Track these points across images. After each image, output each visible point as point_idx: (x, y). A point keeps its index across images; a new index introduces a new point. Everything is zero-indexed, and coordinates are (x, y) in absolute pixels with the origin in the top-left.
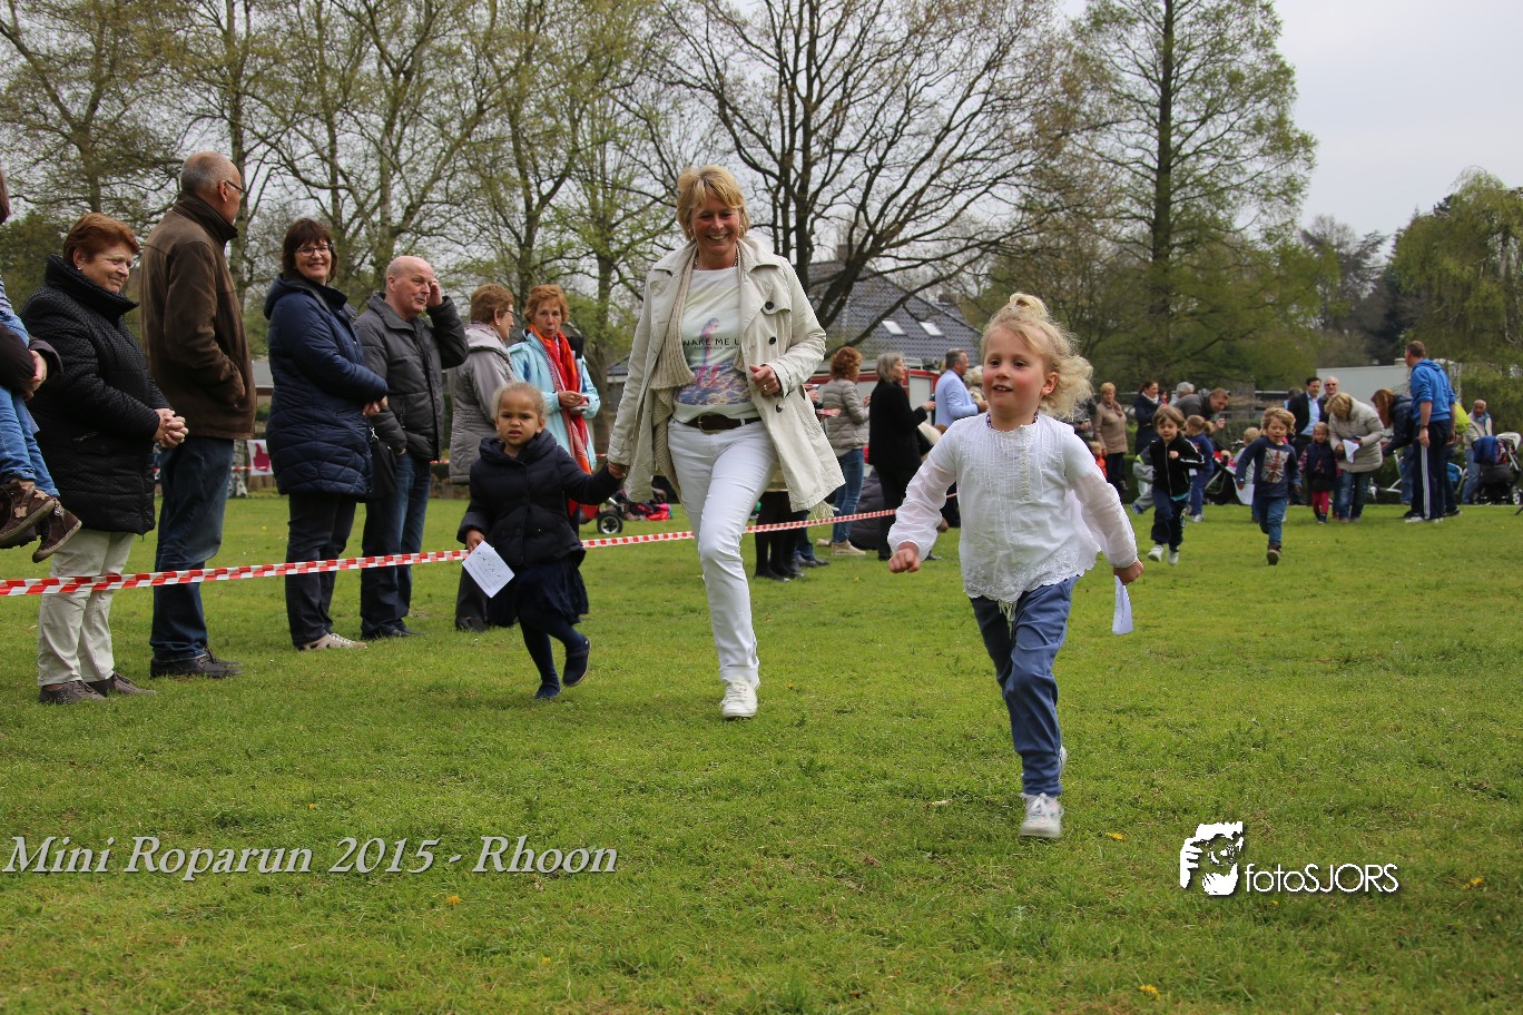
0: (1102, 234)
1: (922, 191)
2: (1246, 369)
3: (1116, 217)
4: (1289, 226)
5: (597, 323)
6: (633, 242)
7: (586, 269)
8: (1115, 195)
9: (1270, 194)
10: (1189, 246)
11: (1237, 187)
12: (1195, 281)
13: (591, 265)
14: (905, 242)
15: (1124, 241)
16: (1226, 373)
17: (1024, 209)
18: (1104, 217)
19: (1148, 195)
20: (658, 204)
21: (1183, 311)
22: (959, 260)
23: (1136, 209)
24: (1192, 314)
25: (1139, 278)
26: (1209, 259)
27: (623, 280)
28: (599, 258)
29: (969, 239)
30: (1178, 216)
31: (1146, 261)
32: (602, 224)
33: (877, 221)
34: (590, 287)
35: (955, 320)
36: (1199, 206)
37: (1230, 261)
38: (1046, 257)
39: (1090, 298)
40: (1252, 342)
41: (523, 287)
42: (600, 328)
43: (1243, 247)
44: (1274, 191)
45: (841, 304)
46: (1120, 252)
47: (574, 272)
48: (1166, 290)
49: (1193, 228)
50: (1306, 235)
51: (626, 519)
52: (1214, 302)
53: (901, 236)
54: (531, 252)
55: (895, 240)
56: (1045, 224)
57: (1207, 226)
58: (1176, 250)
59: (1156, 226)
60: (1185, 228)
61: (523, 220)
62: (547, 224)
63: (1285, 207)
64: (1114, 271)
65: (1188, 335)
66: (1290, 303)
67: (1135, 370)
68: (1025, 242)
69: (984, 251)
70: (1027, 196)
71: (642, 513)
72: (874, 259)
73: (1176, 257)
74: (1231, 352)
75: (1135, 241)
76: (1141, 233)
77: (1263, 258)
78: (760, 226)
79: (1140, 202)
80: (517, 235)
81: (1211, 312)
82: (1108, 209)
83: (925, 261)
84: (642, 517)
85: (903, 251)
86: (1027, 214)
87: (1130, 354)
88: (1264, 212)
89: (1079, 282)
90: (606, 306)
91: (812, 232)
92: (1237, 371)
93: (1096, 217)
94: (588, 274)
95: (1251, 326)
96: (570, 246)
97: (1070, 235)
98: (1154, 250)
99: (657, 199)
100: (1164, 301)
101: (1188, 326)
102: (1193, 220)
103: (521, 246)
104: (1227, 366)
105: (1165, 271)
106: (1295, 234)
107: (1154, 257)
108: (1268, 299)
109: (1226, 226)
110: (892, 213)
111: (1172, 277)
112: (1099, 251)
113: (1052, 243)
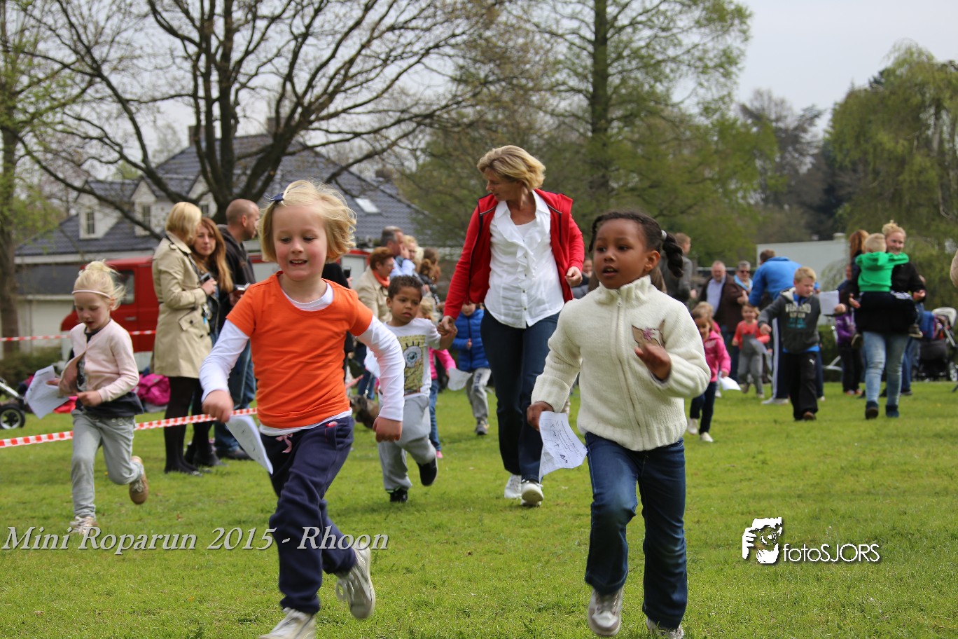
0: (539, 108)
1: (351, 62)
3: (554, 89)
4: (727, 99)
6: (39, 112)
8: (550, 67)
9: (706, 67)
10: (628, 119)
11: (674, 60)
12: (634, 156)
14: (335, 114)
15: (562, 115)
17: (459, 81)
18: (540, 90)
19: (585, 68)
20: (67, 71)
21: (624, 185)
22: (393, 133)
23: (574, 82)
24: (633, 189)
25: (577, 152)
26: (648, 133)
27: (29, 153)
29: (403, 112)
30: (616, 88)
31: (584, 135)
33: (305, 93)
35: (391, 196)
36: (636, 79)
37: (669, 135)
38: (483, 132)
40: (693, 218)
43: (682, 121)
44: (711, 64)
45: (270, 179)
46: (559, 126)
48: (605, 165)
49: (630, 102)
50: (744, 109)
52: (654, 177)
53: (332, 108)
55: (324, 113)
56: (480, 98)
57: (645, 100)
58: (615, 124)
59: (594, 99)
60: (623, 102)
63: (722, 80)
66: (730, 177)
68: (462, 116)
69: (419, 124)
70: (462, 67)
72: (302, 133)
73: (615, 131)
75: (574, 115)
76: (579, 106)
77: (701, 133)
78: (180, 96)
79: (577, 74)
81: (651, 187)
82: (545, 81)
83: (357, 135)
85: (334, 124)
86: (461, 87)
88: (701, 85)
90: (11, 181)
91: (237, 103)
95: (689, 202)
97: (507, 109)
98: (592, 124)
99: (65, 66)
100: (604, 176)
102: (631, 94)
105: (604, 145)
106: (733, 106)
107: (593, 131)
108: (708, 173)
109: (664, 100)
110: (321, 83)
111: (610, 152)
112: (538, 126)
113: (490, 117)
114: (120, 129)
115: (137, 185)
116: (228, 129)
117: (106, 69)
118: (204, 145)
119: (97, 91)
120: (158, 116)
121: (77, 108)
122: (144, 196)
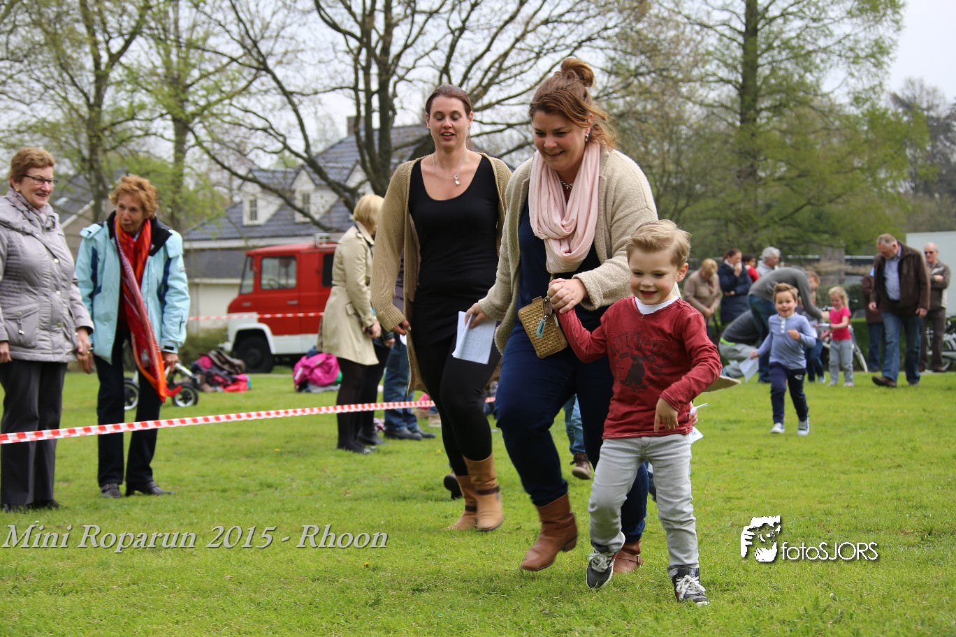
0: (689, 99)
2: (834, 234)
3: (702, 80)
4: (878, 89)
5: (172, 187)
6: (209, 104)
7: (160, 131)
8: (700, 58)
9: (857, 57)
10: (776, 109)
11: (825, 50)
12: (782, 145)
13: (165, 127)
14: (489, 106)
15: (711, 106)
16: (815, 238)
17: (610, 73)
18: (690, 81)
19: (735, 59)
20: (235, 65)
21: (772, 174)
23: (723, 73)
24: (780, 179)
25: (726, 142)
26: (796, 123)
27: (199, 143)
28: (175, 120)
30: (766, 79)
31: (733, 125)
32: (176, 84)
34: (164, 149)
36: (786, 70)
37: (819, 124)
38: (633, 122)
39: (677, 163)
40: (841, 207)
41: (93, 149)
42: (175, 193)
43: (831, 111)
44: (862, 54)
46: (708, 116)
47: (147, 134)
48: (754, 155)
49: (779, 92)
50: (896, 99)
51: (202, 390)
52: (802, 166)
53: (486, 100)
54: (99, 113)
56: (630, 89)
57: (794, 90)
58: (764, 114)
59: (743, 89)
60: (771, 93)
61: (92, 79)
62: (119, 83)
63: (874, 70)
64: (702, 136)
65: (777, 201)
66: (879, 166)
67: (723, 235)
68: (613, 107)
70: (613, 59)
71: (219, 384)
73: (764, 121)
74: (819, 217)
75: (723, 106)
76: (728, 96)
77: (850, 123)
78: (341, 88)
79: (726, 65)
80: (85, 95)
81: (799, 176)
82: (695, 72)
83: (510, 126)
84: (219, 389)
85: (488, 116)
86: (613, 77)
87: (718, 219)
88: (852, 75)
89: (666, 146)
90: (181, 170)
91: (395, 95)
92: (826, 236)
93: (682, 81)
94: (162, 136)
95: (838, 191)
96: (142, 107)
97: (656, 99)
98: (741, 114)
99: (233, 60)
100: (752, 166)
101: (777, 191)
102: (780, 84)
103: (90, 106)
104: (816, 232)
105: (753, 135)
106: (883, 97)
107: (742, 122)
108: (857, 163)
109: (814, 90)
110: (476, 76)
111: (759, 141)
112: (686, 115)
113: (639, 107)
114: (284, 120)
115: (297, 173)
116: (386, 120)
117: (271, 62)
118: (363, 134)
119: (263, 84)
120: (319, 107)
121: (244, 101)
122: (304, 184)
